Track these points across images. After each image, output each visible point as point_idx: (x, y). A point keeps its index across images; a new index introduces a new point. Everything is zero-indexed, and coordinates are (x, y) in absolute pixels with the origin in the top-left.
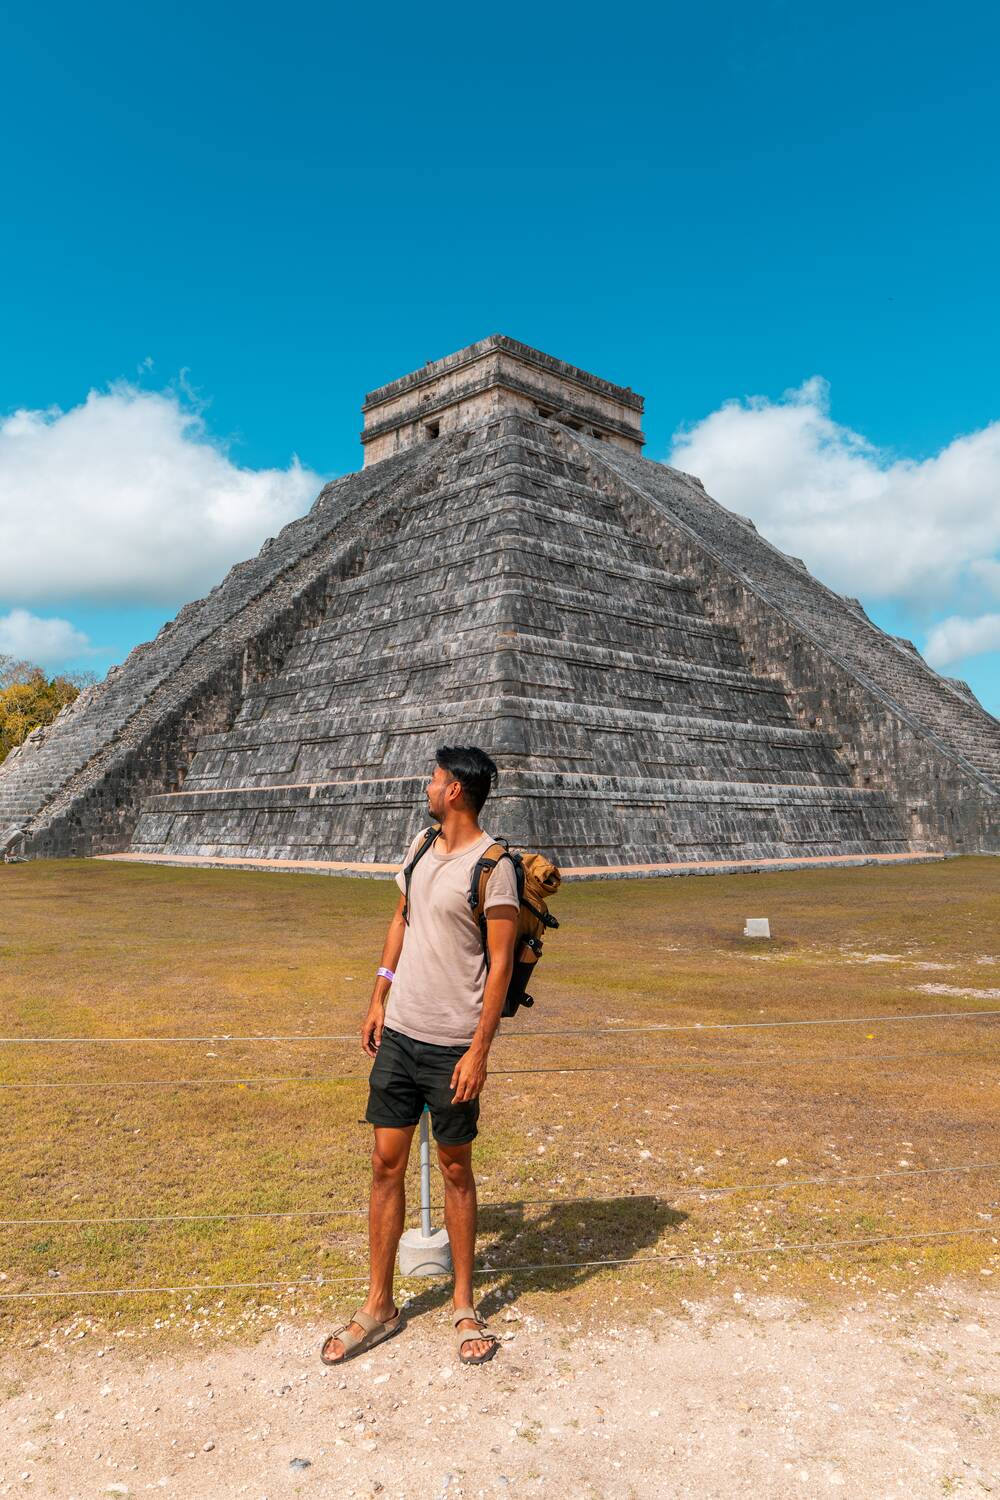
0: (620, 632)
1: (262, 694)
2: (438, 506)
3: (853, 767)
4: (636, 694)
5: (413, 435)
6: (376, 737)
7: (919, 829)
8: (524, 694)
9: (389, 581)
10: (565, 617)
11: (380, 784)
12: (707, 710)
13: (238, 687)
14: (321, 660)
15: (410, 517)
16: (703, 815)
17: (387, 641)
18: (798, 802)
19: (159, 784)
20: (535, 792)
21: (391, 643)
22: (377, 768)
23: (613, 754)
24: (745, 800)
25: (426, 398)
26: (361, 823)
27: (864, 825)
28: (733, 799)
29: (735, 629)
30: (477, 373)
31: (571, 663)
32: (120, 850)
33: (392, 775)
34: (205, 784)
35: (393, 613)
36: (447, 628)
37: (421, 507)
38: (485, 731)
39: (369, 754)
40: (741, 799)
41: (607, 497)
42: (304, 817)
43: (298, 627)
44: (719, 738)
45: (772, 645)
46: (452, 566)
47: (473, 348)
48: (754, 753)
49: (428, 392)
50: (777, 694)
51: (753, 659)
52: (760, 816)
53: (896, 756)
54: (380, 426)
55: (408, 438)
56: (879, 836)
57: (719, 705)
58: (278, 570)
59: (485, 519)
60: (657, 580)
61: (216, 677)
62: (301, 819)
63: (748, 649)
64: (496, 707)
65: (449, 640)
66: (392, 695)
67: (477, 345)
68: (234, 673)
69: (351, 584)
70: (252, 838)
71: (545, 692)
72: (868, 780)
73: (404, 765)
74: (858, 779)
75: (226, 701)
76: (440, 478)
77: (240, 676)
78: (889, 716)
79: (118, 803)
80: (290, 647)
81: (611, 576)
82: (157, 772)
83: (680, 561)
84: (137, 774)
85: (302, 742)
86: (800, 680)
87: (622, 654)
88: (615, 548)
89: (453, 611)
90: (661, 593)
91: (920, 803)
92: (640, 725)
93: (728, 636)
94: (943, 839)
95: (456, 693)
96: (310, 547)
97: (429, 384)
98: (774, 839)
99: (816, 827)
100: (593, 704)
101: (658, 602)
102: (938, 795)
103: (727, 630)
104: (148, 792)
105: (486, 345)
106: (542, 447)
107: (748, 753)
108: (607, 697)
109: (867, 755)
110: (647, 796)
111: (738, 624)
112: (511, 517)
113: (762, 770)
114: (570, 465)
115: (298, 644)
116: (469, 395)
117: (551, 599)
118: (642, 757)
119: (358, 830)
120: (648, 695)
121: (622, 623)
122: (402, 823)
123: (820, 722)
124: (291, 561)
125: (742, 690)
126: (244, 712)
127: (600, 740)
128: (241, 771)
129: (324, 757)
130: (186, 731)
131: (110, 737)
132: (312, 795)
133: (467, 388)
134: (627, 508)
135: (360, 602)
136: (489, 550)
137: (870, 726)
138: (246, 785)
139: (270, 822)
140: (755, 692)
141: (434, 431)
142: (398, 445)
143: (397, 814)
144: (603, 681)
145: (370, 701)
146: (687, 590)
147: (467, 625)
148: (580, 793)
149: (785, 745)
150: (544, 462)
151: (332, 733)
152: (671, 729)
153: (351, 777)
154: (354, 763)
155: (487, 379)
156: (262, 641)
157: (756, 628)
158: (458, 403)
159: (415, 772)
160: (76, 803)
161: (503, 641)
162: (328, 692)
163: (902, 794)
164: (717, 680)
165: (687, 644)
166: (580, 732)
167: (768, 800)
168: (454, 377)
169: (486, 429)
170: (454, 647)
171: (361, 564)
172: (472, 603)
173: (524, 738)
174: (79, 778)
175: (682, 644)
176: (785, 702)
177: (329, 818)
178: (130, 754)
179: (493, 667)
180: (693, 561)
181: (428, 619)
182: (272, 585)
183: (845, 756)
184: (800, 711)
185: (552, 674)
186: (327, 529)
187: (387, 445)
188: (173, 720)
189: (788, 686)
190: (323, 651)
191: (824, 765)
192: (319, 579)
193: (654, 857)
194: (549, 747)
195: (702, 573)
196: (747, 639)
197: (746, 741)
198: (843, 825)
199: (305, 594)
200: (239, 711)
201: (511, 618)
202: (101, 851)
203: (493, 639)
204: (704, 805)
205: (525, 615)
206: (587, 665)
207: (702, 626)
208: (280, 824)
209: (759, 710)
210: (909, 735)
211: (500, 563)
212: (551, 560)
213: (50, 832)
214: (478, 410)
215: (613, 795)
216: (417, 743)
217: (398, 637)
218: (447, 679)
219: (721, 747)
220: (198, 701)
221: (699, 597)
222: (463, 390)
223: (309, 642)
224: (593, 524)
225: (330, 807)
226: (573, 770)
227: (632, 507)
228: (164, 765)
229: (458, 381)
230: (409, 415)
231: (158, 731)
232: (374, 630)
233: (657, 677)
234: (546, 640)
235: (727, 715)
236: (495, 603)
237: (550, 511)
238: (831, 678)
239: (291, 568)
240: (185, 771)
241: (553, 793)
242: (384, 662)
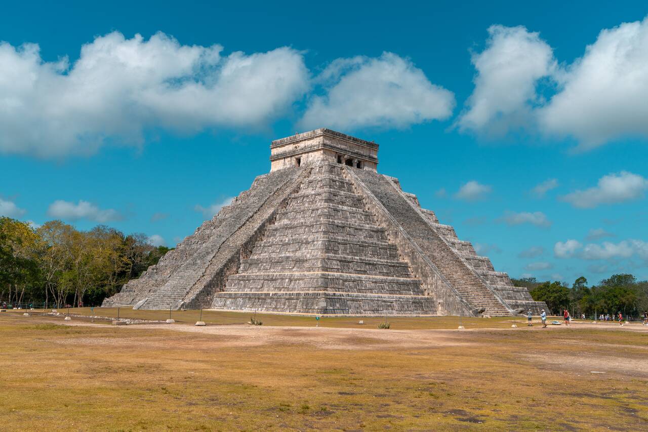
0: (356, 249)
1: (247, 263)
2: (302, 199)
3: (425, 290)
4: (359, 269)
5: (291, 161)
6: (287, 280)
7: (440, 308)
8: (327, 271)
9: (286, 227)
10: (340, 246)
11: (290, 293)
12: (381, 273)
13: (239, 260)
14: (265, 252)
15: (291, 201)
16: (372, 303)
17: (287, 249)
18: (401, 300)
19: (218, 289)
20: (328, 297)
21: (288, 250)
22: (288, 289)
23: (350, 287)
24: (385, 299)
25: (296, 147)
26: (285, 303)
27: (423, 307)
28: (381, 299)
29: (396, 245)
30: (315, 142)
31: (340, 261)
32: (209, 308)
33: (292, 291)
34: (231, 290)
35: (289, 240)
36: (306, 248)
37: (295, 198)
38: (317, 281)
39: (285, 285)
40: (383, 299)
41: (359, 196)
42: (269, 301)
43: (256, 240)
44: (382, 282)
45: (406, 251)
46: (307, 226)
47: (314, 132)
48: (392, 286)
49: (296, 145)
50: (405, 267)
51: (400, 255)
52: (389, 304)
53: (436, 287)
54: (278, 155)
55: (288, 162)
56: (427, 310)
57: (385, 271)
58: (247, 218)
59: (317, 210)
60: (372, 229)
61: (233, 257)
62: (268, 301)
63: (399, 252)
64: (320, 275)
65: (305, 252)
66: (290, 268)
67: (316, 131)
68: (238, 255)
69: (272, 227)
70: (253, 306)
71: (333, 270)
72: (428, 294)
73: (295, 288)
74: (426, 293)
75: (236, 264)
76: (302, 186)
77: (239, 256)
78: (436, 276)
79: (208, 295)
80: (254, 247)
81: (356, 229)
82: (218, 286)
83: (381, 221)
84: (212, 286)
85: (264, 279)
86: (413, 263)
87: (356, 257)
88: (359, 217)
89: (307, 243)
90: (373, 233)
91: (441, 301)
92: (358, 279)
93: (393, 248)
94: (446, 311)
95: (309, 269)
96: (257, 209)
97: (297, 142)
98: (392, 310)
99: (406, 307)
100: (346, 273)
101: (371, 237)
102: (446, 299)
103: (393, 246)
104: (215, 292)
105: (319, 132)
106: (337, 177)
107: (390, 286)
108: (350, 270)
109: (429, 286)
110: (357, 298)
111: (397, 244)
112: (326, 210)
113: (394, 291)
114: (347, 183)
115: (257, 246)
116: (312, 150)
117: (336, 241)
118: (358, 288)
119: (284, 304)
120: (363, 269)
121: (358, 246)
122: (296, 303)
123: (417, 276)
124: (251, 214)
125: (394, 266)
126: (241, 268)
127: (346, 283)
128: (245, 286)
129: (272, 284)
130: (225, 274)
131: (202, 275)
132: (271, 295)
133: (311, 147)
134: (365, 200)
135: (277, 233)
136: (319, 223)
137: (431, 278)
138: (247, 291)
139: (258, 302)
140: (397, 267)
141: (299, 161)
142: (285, 164)
143: (294, 301)
144: (349, 266)
145: (283, 269)
146: (382, 231)
147: (312, 248)
148: (339, 297)
149: (403, 284)
150: (338, 184)
151: (274, 278)
152: (367, 280)
153: (280, 290)
154: (281, 287)
155: (319, 145)
156: (245, 245)
157: (402, 245)
158: (308, 152)
159: (298, 290)
160: (197, 294)
161: (322, 256)
162: (270, 265)
163: (437, 298)
164: (385, 264)
165: (378, 251)
166: (341, 281)
167: (392, 300)
168: (306, 141)
169: (318, 168)
170: (308, 256)
171: (276, 218)
172: (313, 241)
173: (327, 283)
174: (194, 287)
175: (377, 252)
176: (408, 269)
177: (276, 301)
178: (210, 280)
179: (319, 263)
180: (385, 221)
181: (300, 244)
182: (245, 224)
183: (423, 287)
184: (412, 273)
185: (335, 264)
186: (262, 203)
187: (280, 163)
188: (222, 270)
189: (410, 264)
190: (266, 250)
191: (416, 290)
192: (262, 224)
193: (357, 313)
194: (333, 285)
195: (387, 226)
196: (399, 249)
197: (390, 282)
198: (415, 306)
199: (258, 229)
200: (240, 267)
201: (324, 248)
202: (204, 308)
203: (319, 254)
204: (372, 301)
205: (330, 246)
206: (345, 261)
207: (384, 245)
208: (262, 302)
209: (398, 272)
210: (440, 281)
211: (322, 228)
212: (337, 226)
213: (191, 303)
214: (315, 156)
215: (348, 298)
216: (299, 283)
217: (291, 248)
218: (306, 265)
219: (382, 284)
220: (228, 264)
221: (386, 233)
222: (310, 147)
223: (261, 246)
224: (352, 210)
225: (276, 298)
226: (339, 291)
227: (367, 200)
228: (219, 284)
229: (308, 143)
230: (289, 153)
231: (217, 274)
232: (283, 245)
233: (366, 264)
234: (334, 255)
235: (387, 274)
236: (320, 242)
237: (338, 207)
238: (421, 263)
239: (251, 217)
240: (225, 286)
241: (333, 297)
242: (288, 258)
